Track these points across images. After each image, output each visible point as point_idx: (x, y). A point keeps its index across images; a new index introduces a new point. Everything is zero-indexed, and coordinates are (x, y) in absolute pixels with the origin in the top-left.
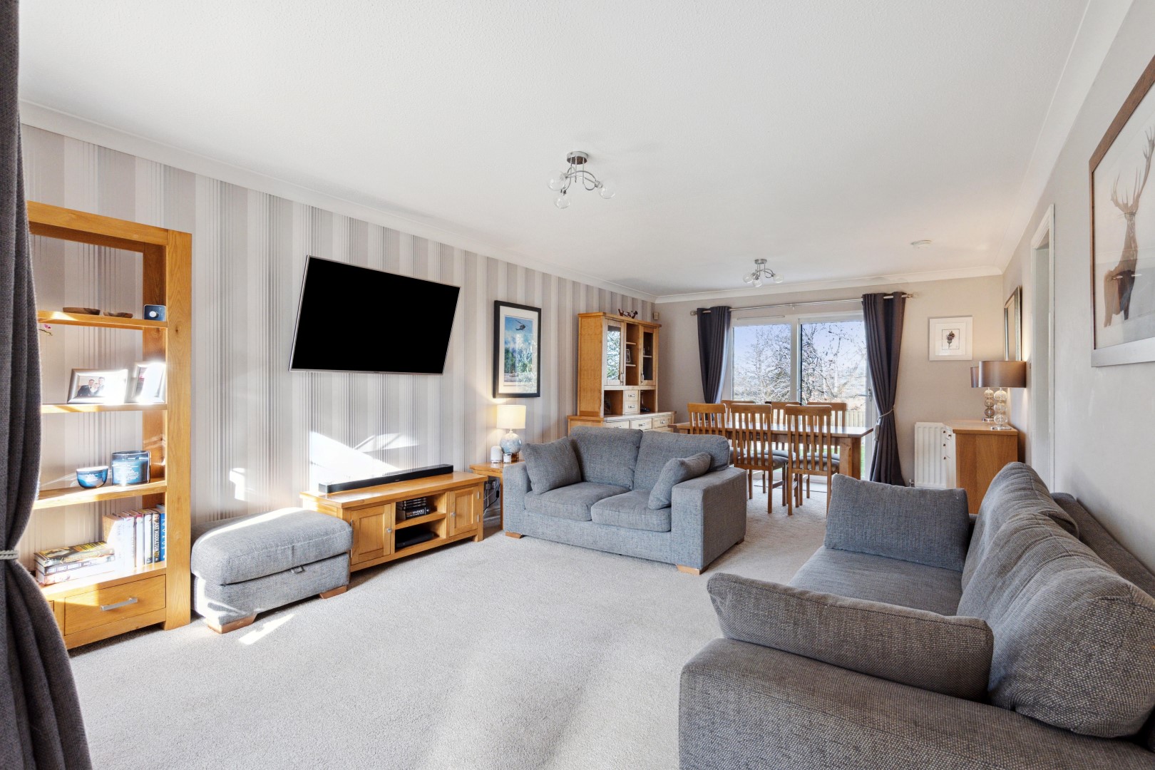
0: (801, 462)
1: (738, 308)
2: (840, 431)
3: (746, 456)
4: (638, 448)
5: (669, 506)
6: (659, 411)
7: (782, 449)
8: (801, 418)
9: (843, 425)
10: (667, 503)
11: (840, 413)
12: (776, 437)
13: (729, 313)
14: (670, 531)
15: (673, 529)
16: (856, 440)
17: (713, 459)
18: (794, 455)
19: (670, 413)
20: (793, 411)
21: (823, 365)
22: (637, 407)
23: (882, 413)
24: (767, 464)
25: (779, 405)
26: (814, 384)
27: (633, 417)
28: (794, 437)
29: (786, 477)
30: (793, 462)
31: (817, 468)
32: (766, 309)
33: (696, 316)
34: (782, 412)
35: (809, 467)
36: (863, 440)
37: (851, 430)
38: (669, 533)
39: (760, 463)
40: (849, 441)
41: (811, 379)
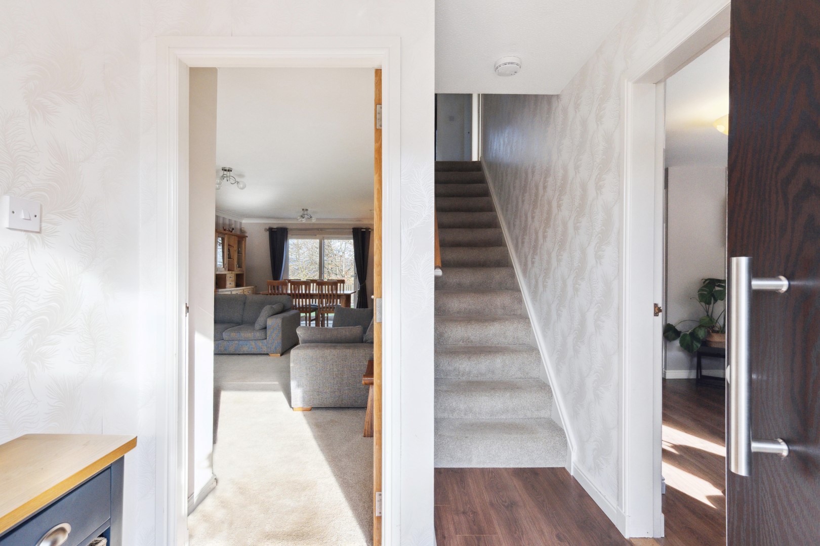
0: (324, 308)
1: (291, 229)
2: (342, 292)
3: (298, 306)
4: (245, 303)
5: (265, 328)
6: (246, 286)
7: (315, 302)
8: (324, 287)
9: (343, 290)
10: (264, 326)
11: (342, 284)
12: (312, 296)
13: (287, 231)
14: (266, 339)
15: (268, 338)
16: (348, 297)
17: (284, 306)
18: (321, 305)
19: (253, 287)
20: (320, 283)
21: (337, 259)
22: (233, 284)
23: (360, 284)
24: (308, 310)
25: (313, 281)
26: (332, 270)
27: (233, 289)
28: (321, 296)
29: (317, 316)
30: (320, 308)
31: (331, 310)
32: (307, 231)
33: (268, 232)
34: (315, 284)
35: (328, 310)
36: (352, 296)
37: (346, 292)
38: (265, 340)
39: (304, 310)
40: (344, 297)
41: (330, 267)
